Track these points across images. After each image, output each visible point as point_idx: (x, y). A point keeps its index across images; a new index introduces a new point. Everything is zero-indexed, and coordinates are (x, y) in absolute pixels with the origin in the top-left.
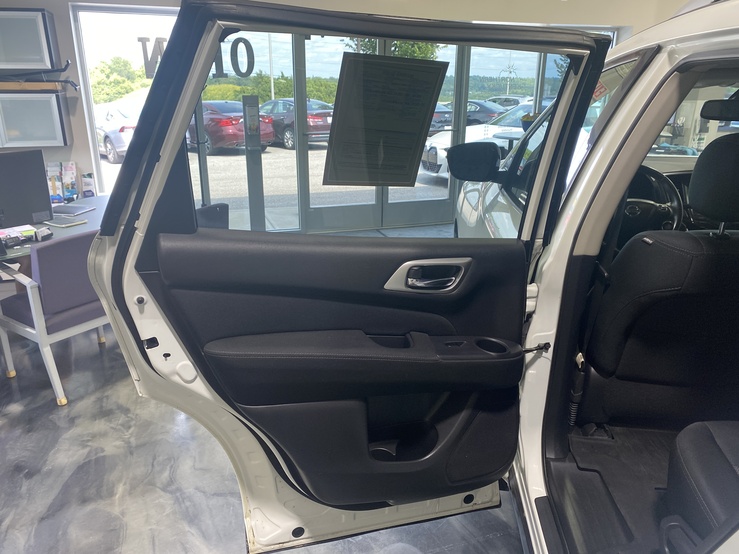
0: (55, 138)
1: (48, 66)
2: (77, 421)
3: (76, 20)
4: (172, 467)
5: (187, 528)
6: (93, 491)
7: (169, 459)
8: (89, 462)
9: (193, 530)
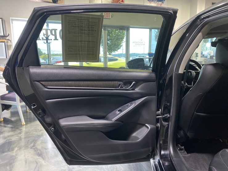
0: (3, 56)
1: (3, 34)
2: (3, 133)
3: (12, 23)
4: (34, 143)
5: (38, 157)
6: (7, 150)
7: (34, 141)
8: (6, 142)
9: (40, 158)
